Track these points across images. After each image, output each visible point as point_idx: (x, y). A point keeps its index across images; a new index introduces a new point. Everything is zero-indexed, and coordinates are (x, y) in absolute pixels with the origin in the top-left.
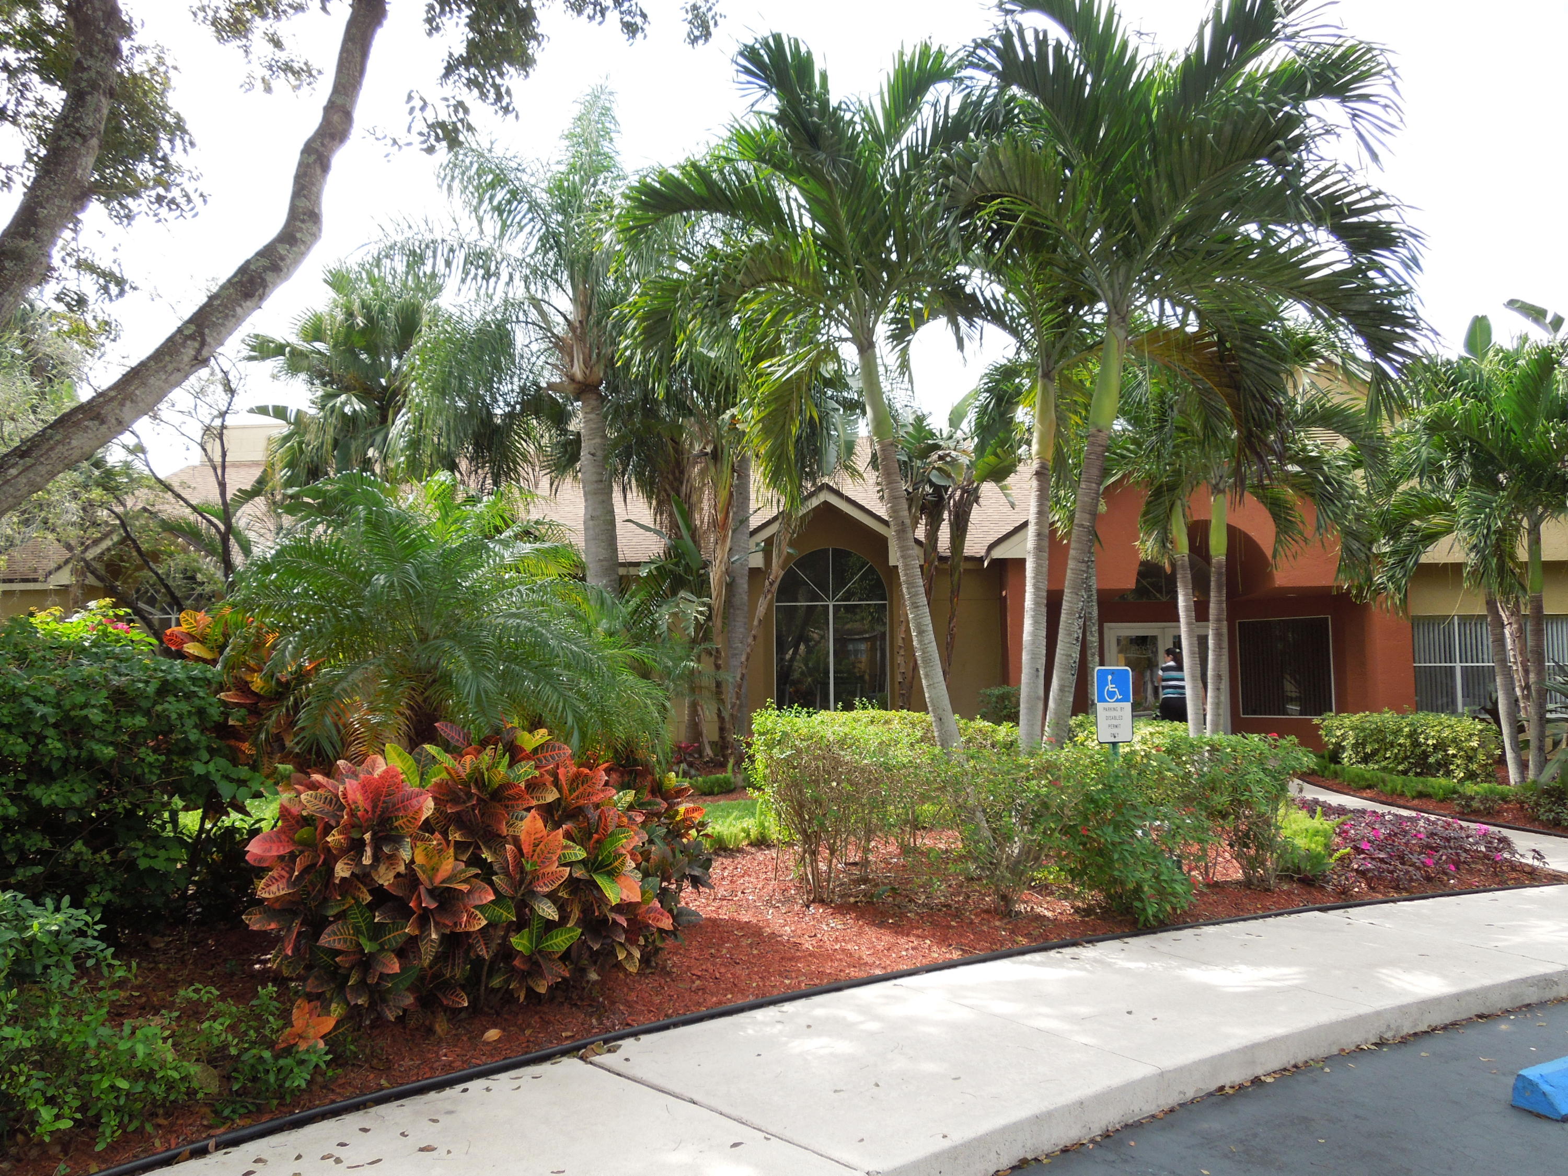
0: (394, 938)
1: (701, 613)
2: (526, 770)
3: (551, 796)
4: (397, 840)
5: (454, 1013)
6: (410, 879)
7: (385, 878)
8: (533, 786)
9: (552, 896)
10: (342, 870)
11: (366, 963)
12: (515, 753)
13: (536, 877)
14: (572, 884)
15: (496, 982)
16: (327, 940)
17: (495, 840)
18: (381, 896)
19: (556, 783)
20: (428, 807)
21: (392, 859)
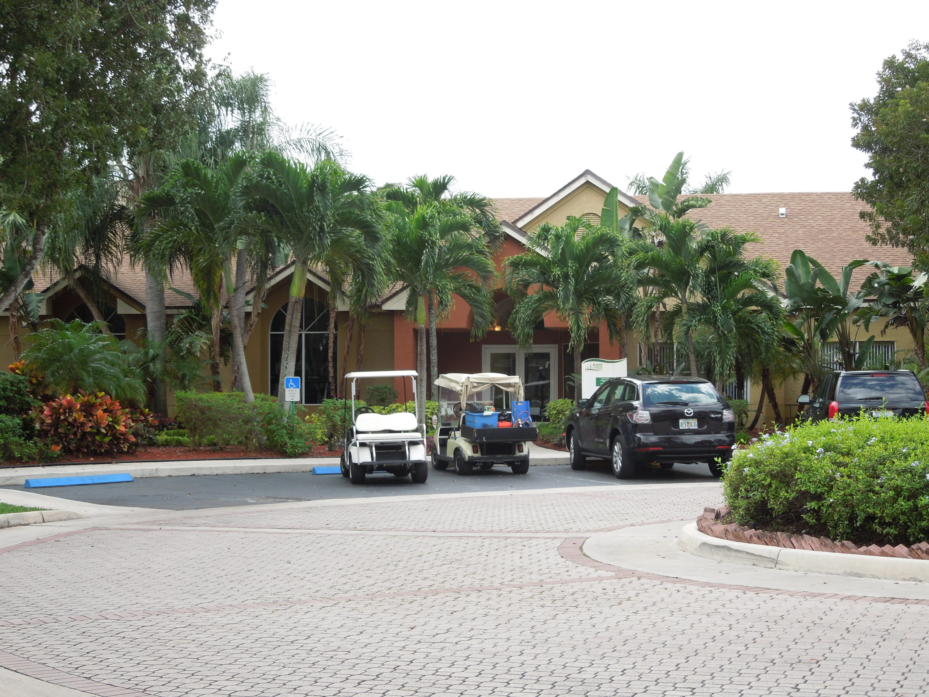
0: (72, 431)
1: (205, 344)
2: (99, 401)
3: (105, 407)
4: (72, 412)
5: (83, 453)
6: (75, 420)
7: (70, 420)
8: (101, 404)
9: (104, 428)
10: (62, 417)
11: (66, 436)
12: (97, 397)
13: (101, 423)
14: (108, 425)
15: (92, 448)
16: (60, 430)
17: (92, 415)
18: (69, 423)
19: (106, 405)
20: (79, 406)
21: (71, 416)
